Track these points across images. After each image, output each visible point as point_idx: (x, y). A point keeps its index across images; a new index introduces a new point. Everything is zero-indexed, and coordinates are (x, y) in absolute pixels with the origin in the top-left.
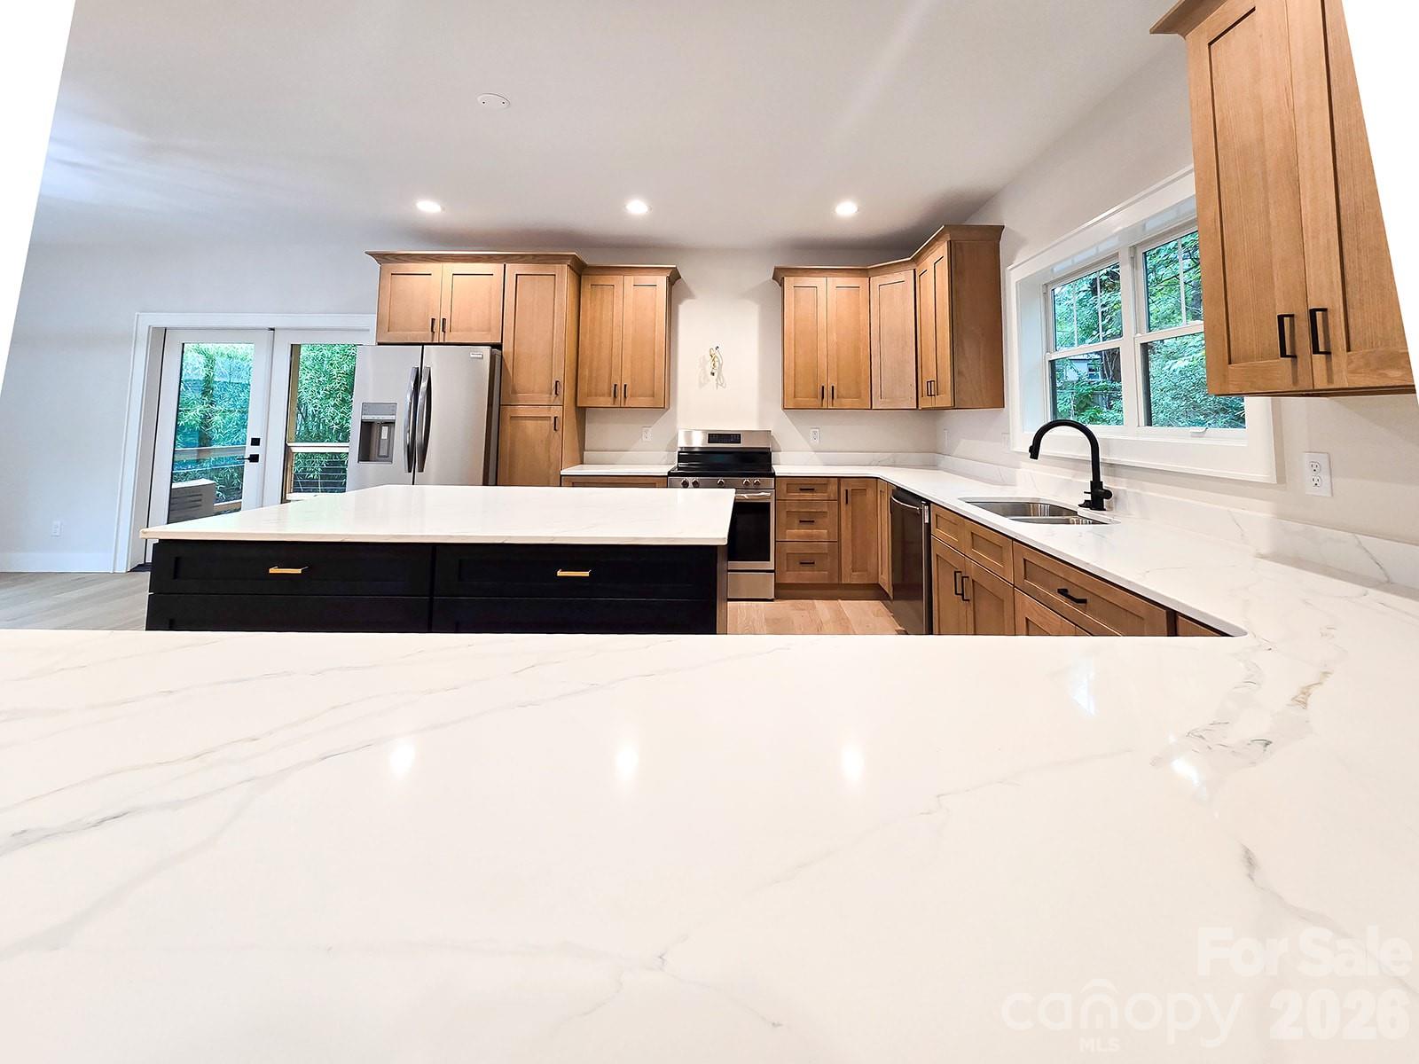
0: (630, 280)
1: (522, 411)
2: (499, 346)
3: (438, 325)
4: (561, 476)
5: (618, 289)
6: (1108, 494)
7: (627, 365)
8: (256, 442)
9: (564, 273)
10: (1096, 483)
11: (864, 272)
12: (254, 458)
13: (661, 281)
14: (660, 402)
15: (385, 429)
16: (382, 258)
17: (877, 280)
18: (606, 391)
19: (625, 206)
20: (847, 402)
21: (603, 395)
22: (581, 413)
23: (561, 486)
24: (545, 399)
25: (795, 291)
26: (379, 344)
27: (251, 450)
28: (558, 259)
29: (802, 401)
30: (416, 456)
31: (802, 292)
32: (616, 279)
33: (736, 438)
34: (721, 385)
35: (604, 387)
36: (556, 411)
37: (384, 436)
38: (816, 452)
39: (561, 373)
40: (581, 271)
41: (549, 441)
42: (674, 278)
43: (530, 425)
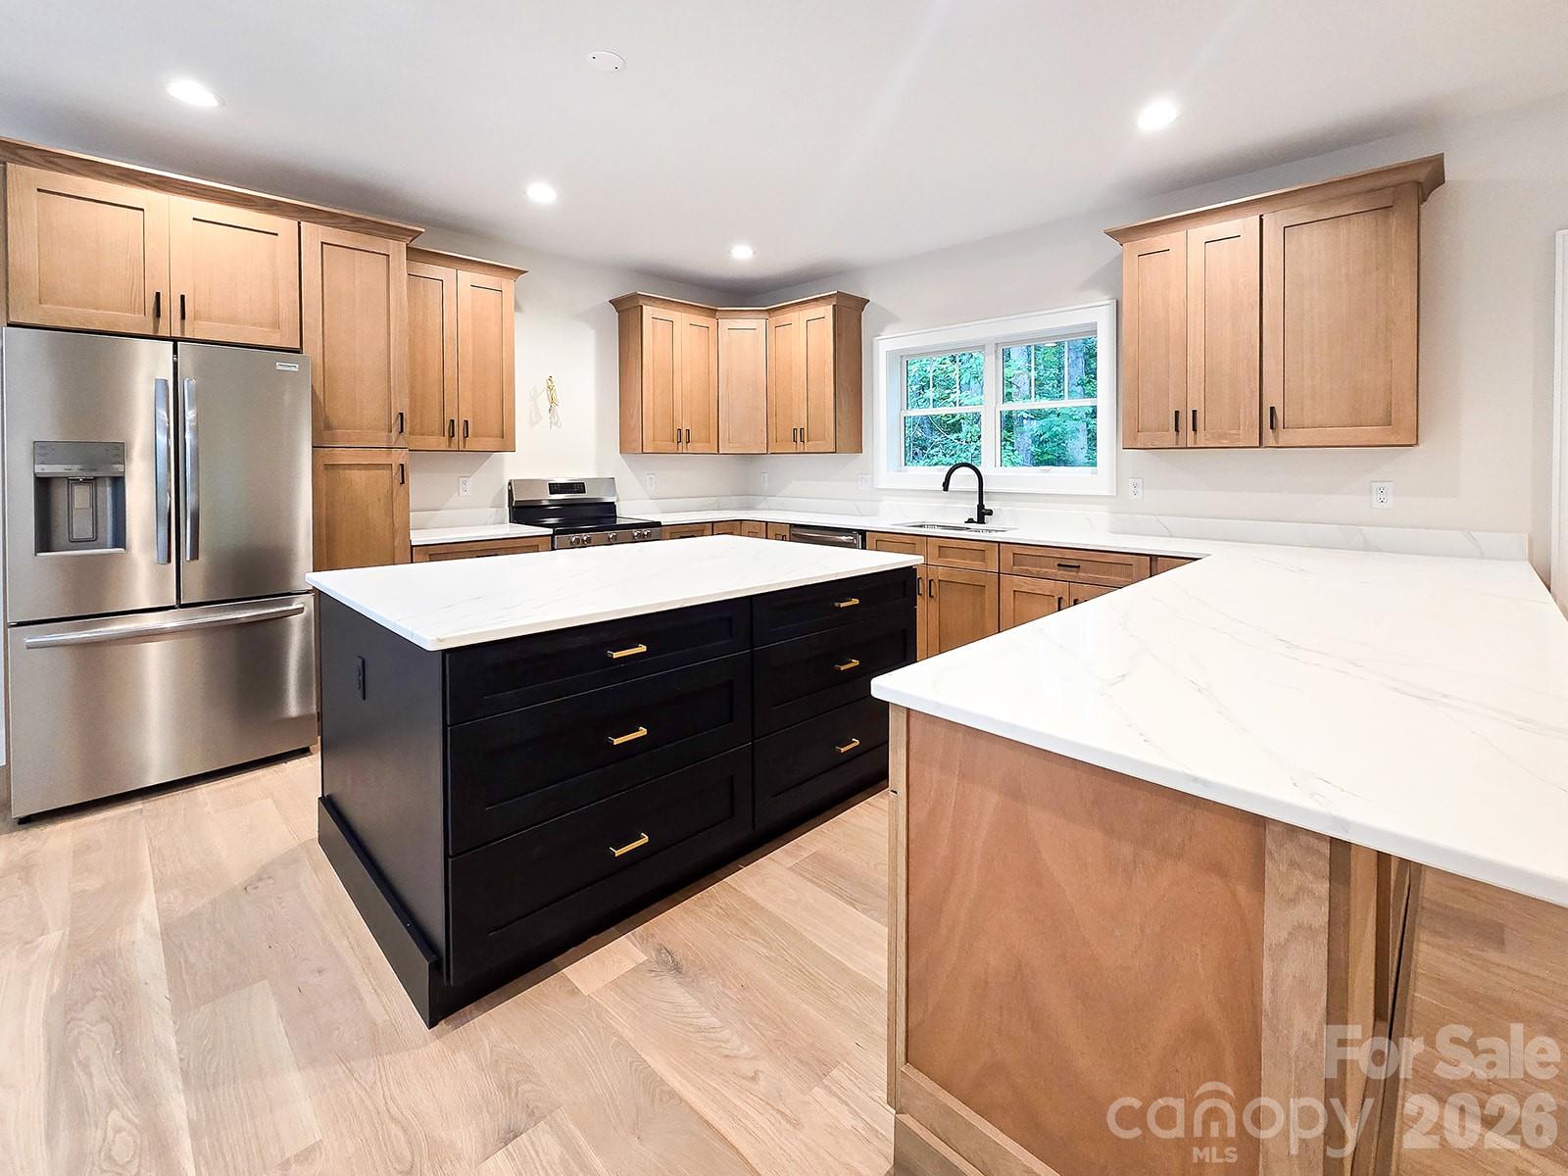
0: (464, 277)
1: (343, 457)
3: (171, 304)
4: (412, 547)
6: (990, 513)
7: (466, 394)
9: (400, 253)
10: (981, 506)
11: (712, 312)
13: (508, 287)
14: (509, 444)
17: (726, 324)
18: (437, 426)
19: (525, 193)
20: (699, 447)
21: (432, 434)
23: (412, 562)
24: (383, 437)
25: (653, 323)
28: (391, 232)
29: (660, 445)
31: (660, 325)
32: (448, 272)
33: (578, 487)
34: (556, 424)
35: (433, 419)
36: (400, 456)
38: (652, 498)
41: (391, 500)
43: (356, 475)
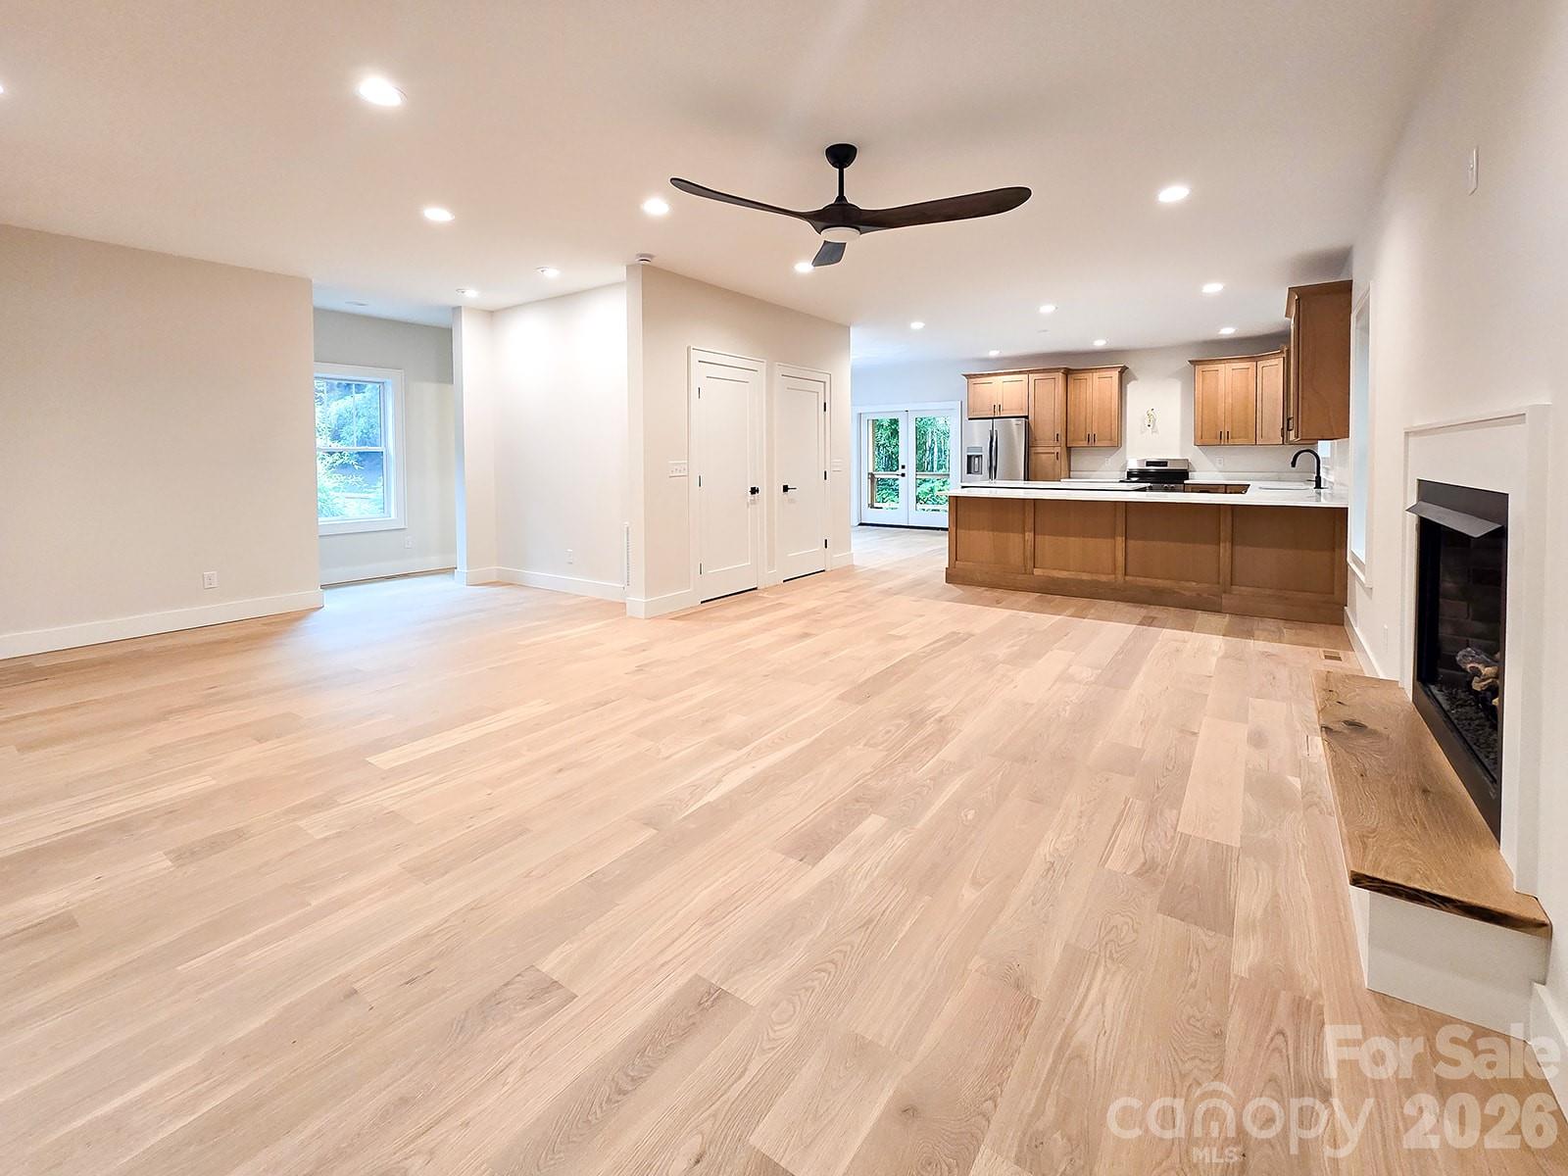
0: (1096, 375)
1: (1040, 450)
2: (1027, 417)
3: (997, 408)
5: (1089, 382)
7: (1095, 424)
8: (903, 467)
9: (1060, 376)
10: (1318, 477)
11: (1252, 359)
12: (903, 475)
13: (1115, 374)
14: (1116, 443)
15: (977, 459)
16: (968, 376)
17: (1260, 363)
18: (1083, 438)
20: (1237, 441)
21: (1082, 440)
22: (1069, 449)
24: (1052, 443)
25: (1203, 374)
26: (970, 419)
27: (901, 471)
28: (1057, 370)
29: (1206, 440)
30: (993, 470)
31: (1207, 374)
32: (1088, 376)
33: (1164, 463)
34: (1155, 432)
35: (1082, 436)
36: (1058, 450)
37: (976, 462)
38: (1221, 472)
39: (1060, 430)
40: (1068, 372)
41: (1055, 464)
42: (1123, 370)
43: (1044, 457)
